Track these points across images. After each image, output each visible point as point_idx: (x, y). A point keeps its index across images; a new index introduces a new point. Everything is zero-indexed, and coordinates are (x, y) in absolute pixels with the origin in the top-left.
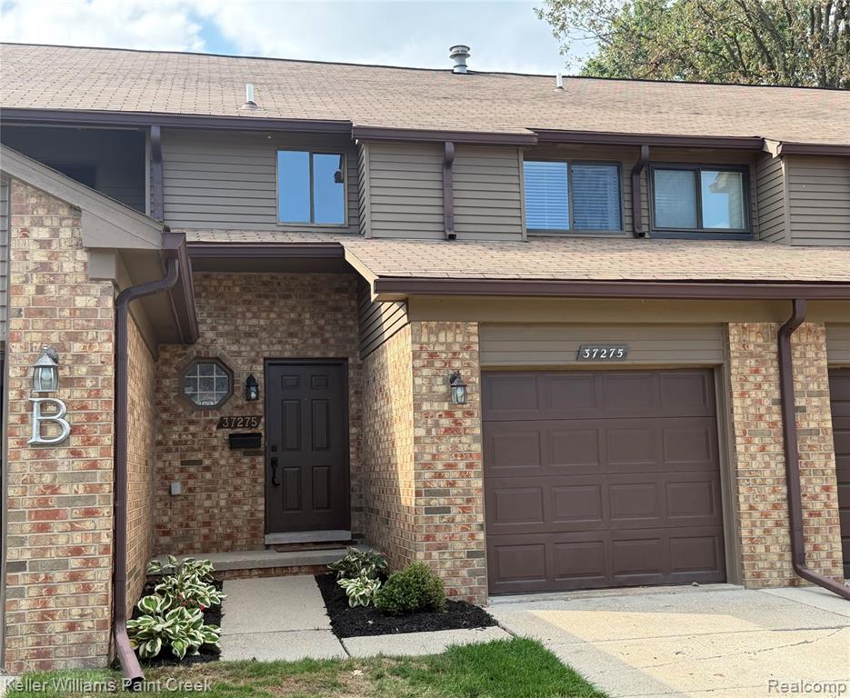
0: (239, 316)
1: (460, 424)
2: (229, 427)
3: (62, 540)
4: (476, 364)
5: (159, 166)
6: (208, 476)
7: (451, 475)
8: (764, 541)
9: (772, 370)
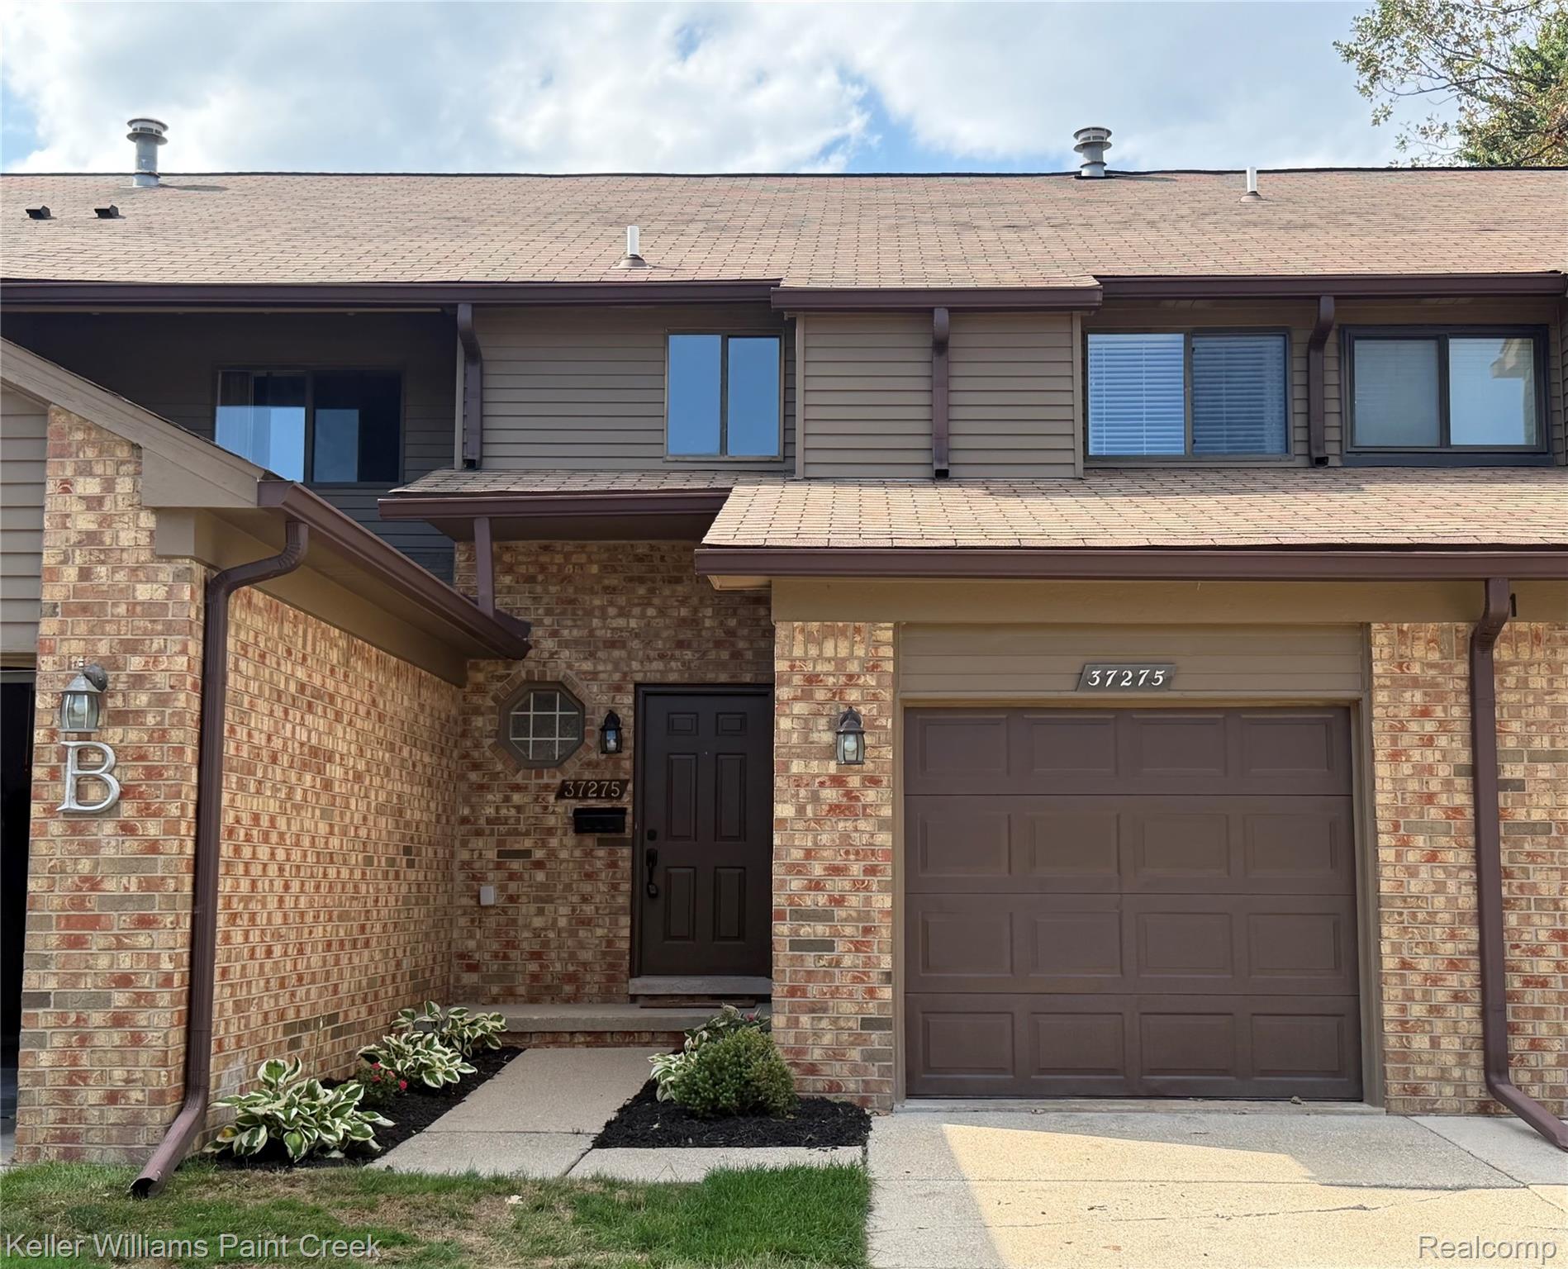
0: (597, 613)
1: (857, 799)
2: (575, 797)
3: (103, 962)
4: (887, 695)
5: (478, 368)
6: (540, 876)
7: (840, 884)
8: (1427, 1027)
9: (1456, 712)
